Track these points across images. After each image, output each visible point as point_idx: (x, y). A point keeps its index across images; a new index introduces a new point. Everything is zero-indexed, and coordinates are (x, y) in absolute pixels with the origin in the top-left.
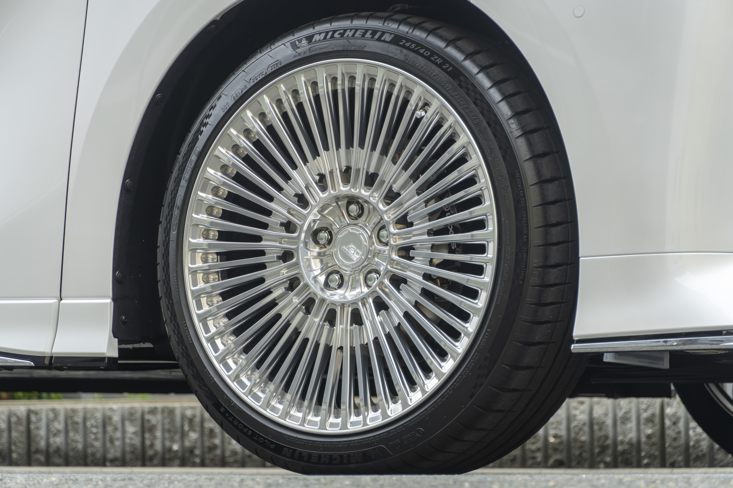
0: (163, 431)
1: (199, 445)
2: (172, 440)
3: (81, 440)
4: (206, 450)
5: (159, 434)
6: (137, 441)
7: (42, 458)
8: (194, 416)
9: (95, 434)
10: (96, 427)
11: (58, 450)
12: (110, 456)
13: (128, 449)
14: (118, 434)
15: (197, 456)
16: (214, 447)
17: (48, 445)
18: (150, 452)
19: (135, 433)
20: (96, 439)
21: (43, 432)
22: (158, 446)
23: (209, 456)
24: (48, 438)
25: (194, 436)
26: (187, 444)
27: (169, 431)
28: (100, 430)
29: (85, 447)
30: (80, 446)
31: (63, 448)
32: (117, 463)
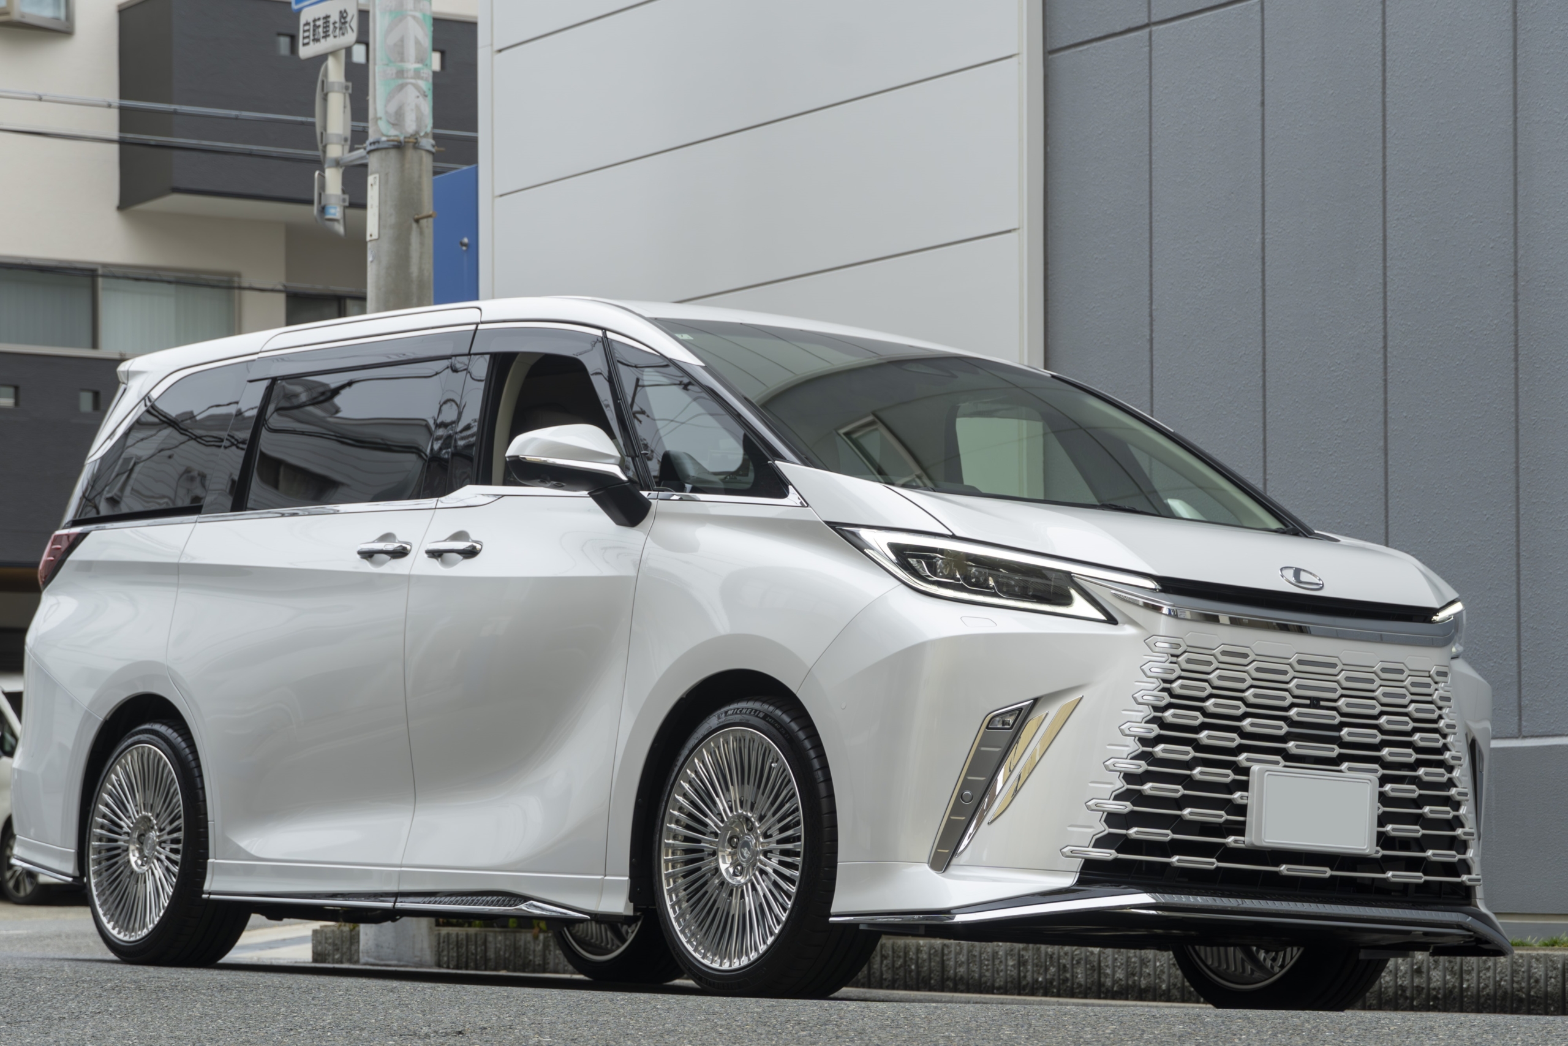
0: (1034, 965)
1: (1056, 977)
2: (1039, 973)
3: (977, 970)
4: (1061, 982)
5: (1029, 967)
6: (1015, 973)
7: (951, 984)
8: (1053, 954)
9: (987, 965)
10: (988, 960)
11: (962, 978)
12: (997, 985)
13: (1009, 980)
14: (1002, 967)
15: (1054, 987)
16: (1066, 980)
17: (956, 974)
18: (1024, 983)
19: (1013, 966)
20: (987, 970)
21: (952, 963)
22: (1029, 978)
23: (1063, 987)
24: (956, 969)
25: (1053, 970)
26: (1048, 976)
27: (1037, 966)
28: (990, 962)
29: (981, 976)
30: (977, 975)
31: (965, 976)
32: (1002, 991)
